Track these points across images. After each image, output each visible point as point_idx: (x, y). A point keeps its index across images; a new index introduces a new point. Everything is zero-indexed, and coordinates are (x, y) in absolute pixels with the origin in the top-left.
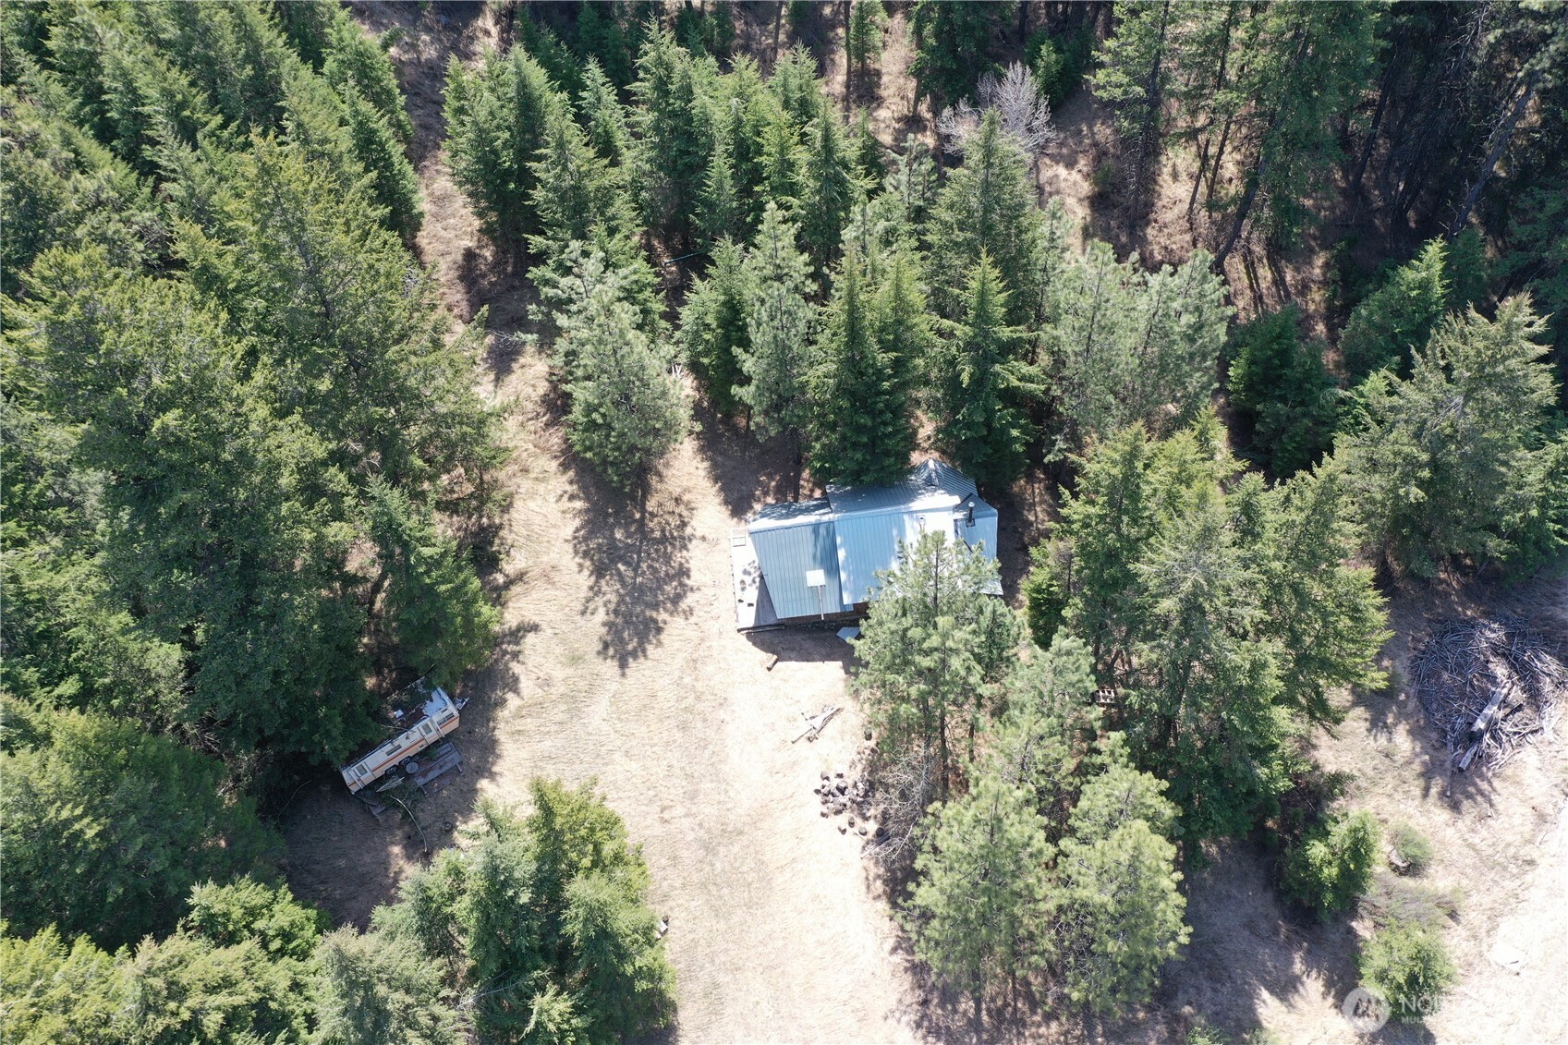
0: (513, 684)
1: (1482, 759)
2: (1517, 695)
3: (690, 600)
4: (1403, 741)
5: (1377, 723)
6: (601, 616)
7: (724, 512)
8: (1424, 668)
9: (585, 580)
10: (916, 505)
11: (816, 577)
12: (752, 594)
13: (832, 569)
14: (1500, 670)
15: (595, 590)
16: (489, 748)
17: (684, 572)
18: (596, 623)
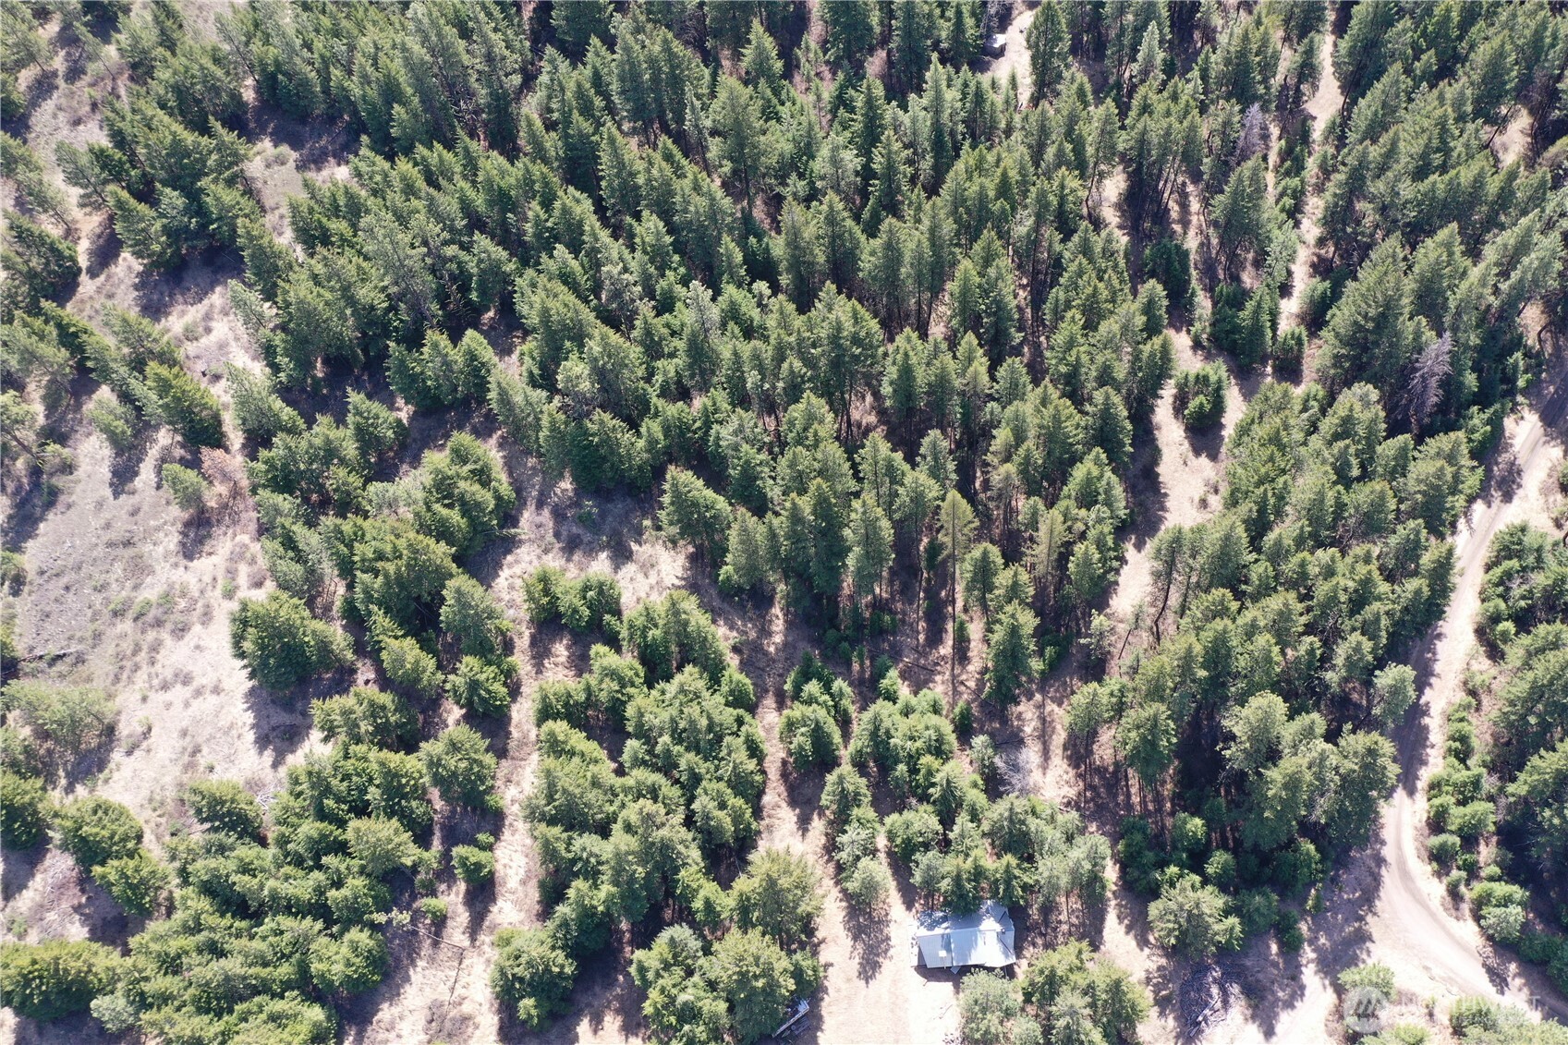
0: (825, 990)
1: (1200, 1032)
2: (1219, 1005)
3: (891, 952)
4: (1171, 1022)
5: (1162, 1014)
6: (857, 960)
7: (903, 907)
8: (1184, 992)
9: (849, 942)
10: (982, 927)
11: (943, 953)
12: (916, 950)
13: (948, 949)
14: (1215, 990)
15: (854, 947)
16: (819, 1018)
17: (888, 938)
18: (855, 965)
